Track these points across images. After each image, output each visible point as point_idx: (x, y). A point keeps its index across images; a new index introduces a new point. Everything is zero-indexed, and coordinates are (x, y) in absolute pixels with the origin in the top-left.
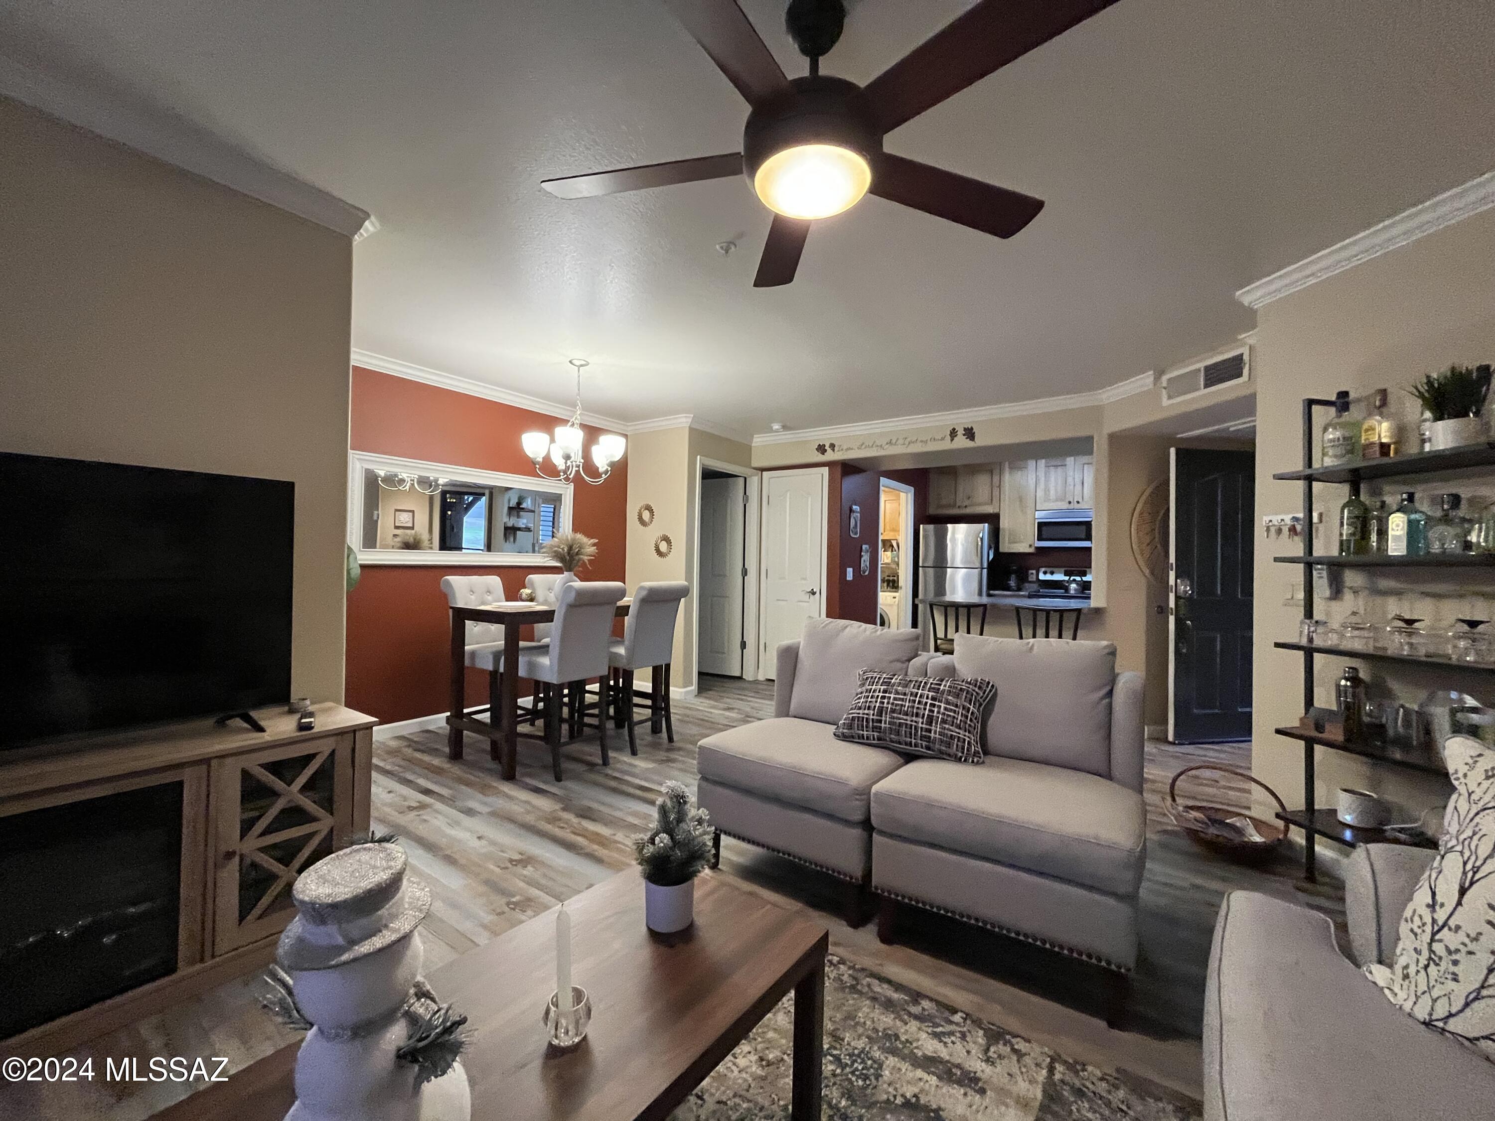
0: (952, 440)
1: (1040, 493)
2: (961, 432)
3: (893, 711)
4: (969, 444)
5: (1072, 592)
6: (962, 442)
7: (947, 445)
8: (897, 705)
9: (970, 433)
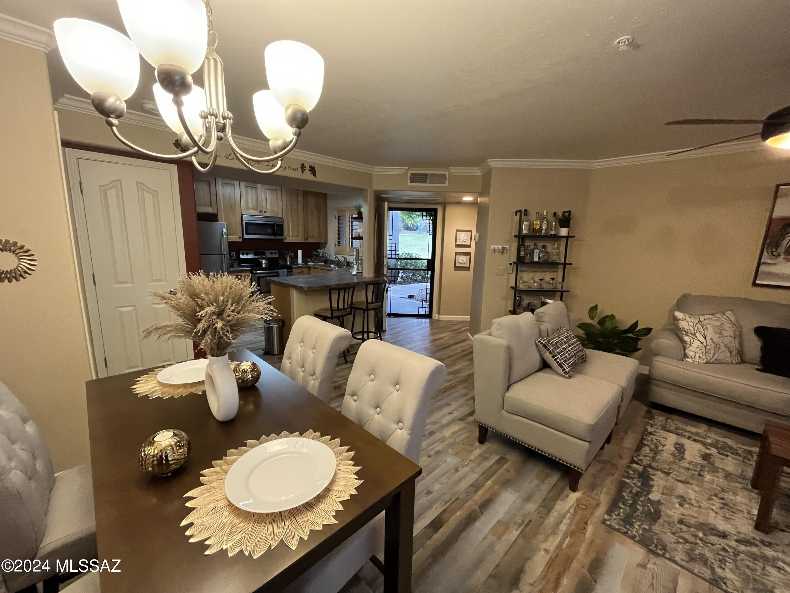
0: (303, 172)
1: (243, 204)
2: (308, 168)
3: (565, 361)
4: (311, 177)
5: (264, 266)
6: (308, 176)
7: (298, 175)
8: (564, 358)
9: (313, 170)
